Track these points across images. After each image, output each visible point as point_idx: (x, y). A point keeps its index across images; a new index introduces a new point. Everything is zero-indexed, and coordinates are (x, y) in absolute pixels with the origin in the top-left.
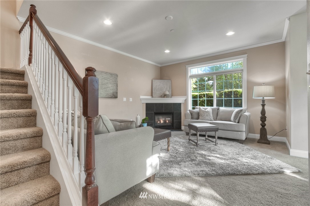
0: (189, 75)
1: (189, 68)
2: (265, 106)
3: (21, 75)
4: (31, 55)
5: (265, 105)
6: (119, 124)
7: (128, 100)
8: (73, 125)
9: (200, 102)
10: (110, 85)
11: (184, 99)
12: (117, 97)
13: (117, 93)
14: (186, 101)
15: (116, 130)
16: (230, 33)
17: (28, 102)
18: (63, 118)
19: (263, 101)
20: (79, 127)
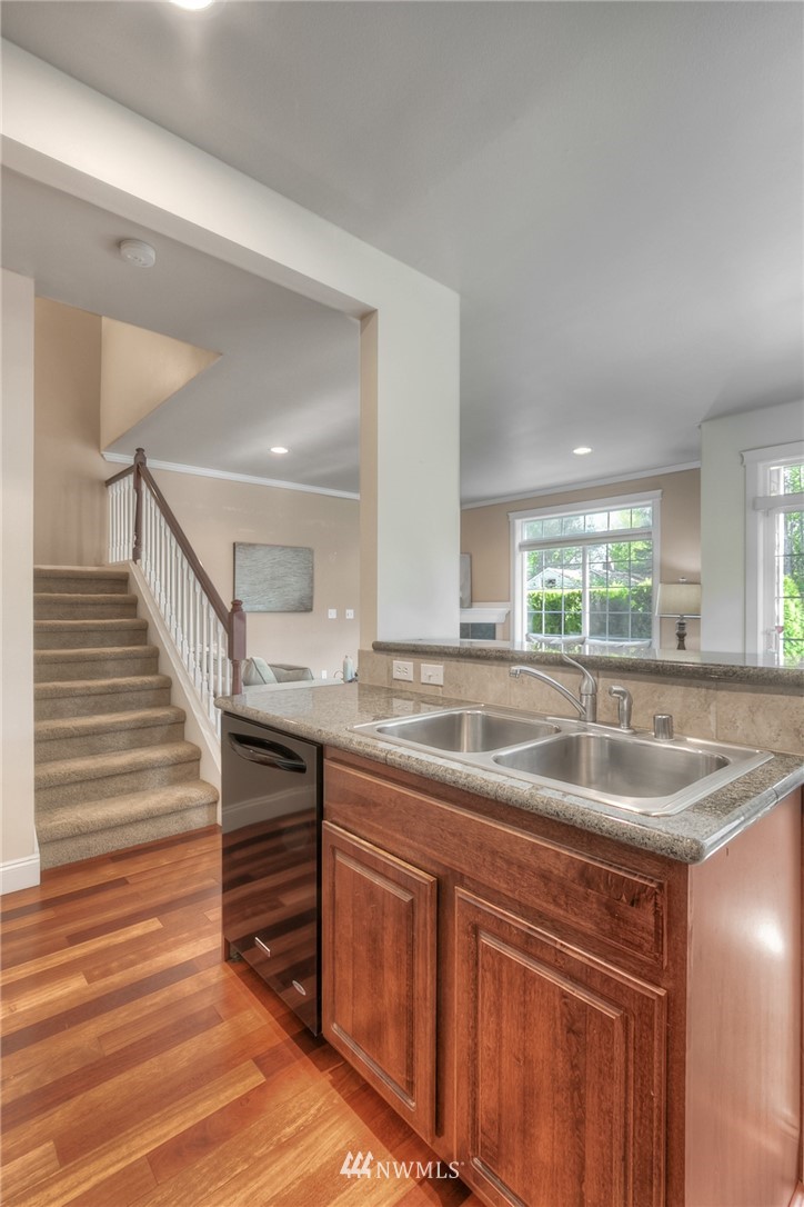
0: (518, 541)
1: (518, 522)
2: (686, 638)
3: (121, 581)
4: (138, 543)
5: (685, 635)
6: (285, 671)
7: (341, 614)
8: (216, 673)
9: (570, 619)
10: (293, 579)
11: (505, 610)
12: (311, 610)
13: (311, 598)
14: (509, 616)
15: (279, 681)
16: (582, 451)
17: (141, 632)
18: (201, 662)
19: (680, 624)
20: (224, 675)
